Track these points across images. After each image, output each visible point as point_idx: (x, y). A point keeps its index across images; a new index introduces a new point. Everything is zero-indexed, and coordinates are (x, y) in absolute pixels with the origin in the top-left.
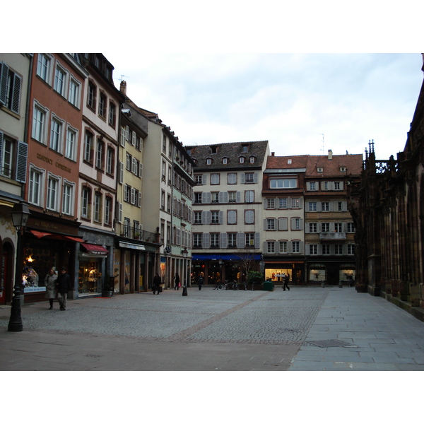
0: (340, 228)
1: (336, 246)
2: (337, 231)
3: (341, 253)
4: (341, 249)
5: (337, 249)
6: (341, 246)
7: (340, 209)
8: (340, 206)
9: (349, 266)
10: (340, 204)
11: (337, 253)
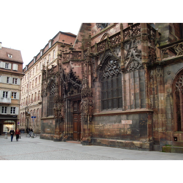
0: (7, 95)
1: (3, 108)
2: (4, 97)
3: (5, 112)
4: (6, 110)
5: (3, 110)
6: (6, 108)
7: (8, 82)
8: (8, 80)
9: (10, 122)
10: (8, 78)
11: (3, 112)
